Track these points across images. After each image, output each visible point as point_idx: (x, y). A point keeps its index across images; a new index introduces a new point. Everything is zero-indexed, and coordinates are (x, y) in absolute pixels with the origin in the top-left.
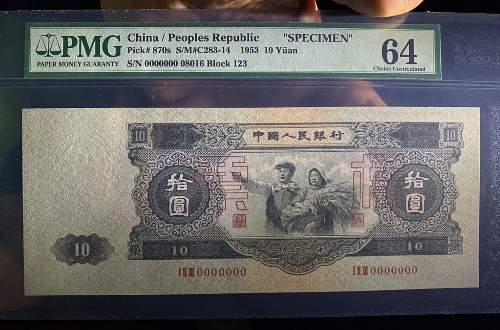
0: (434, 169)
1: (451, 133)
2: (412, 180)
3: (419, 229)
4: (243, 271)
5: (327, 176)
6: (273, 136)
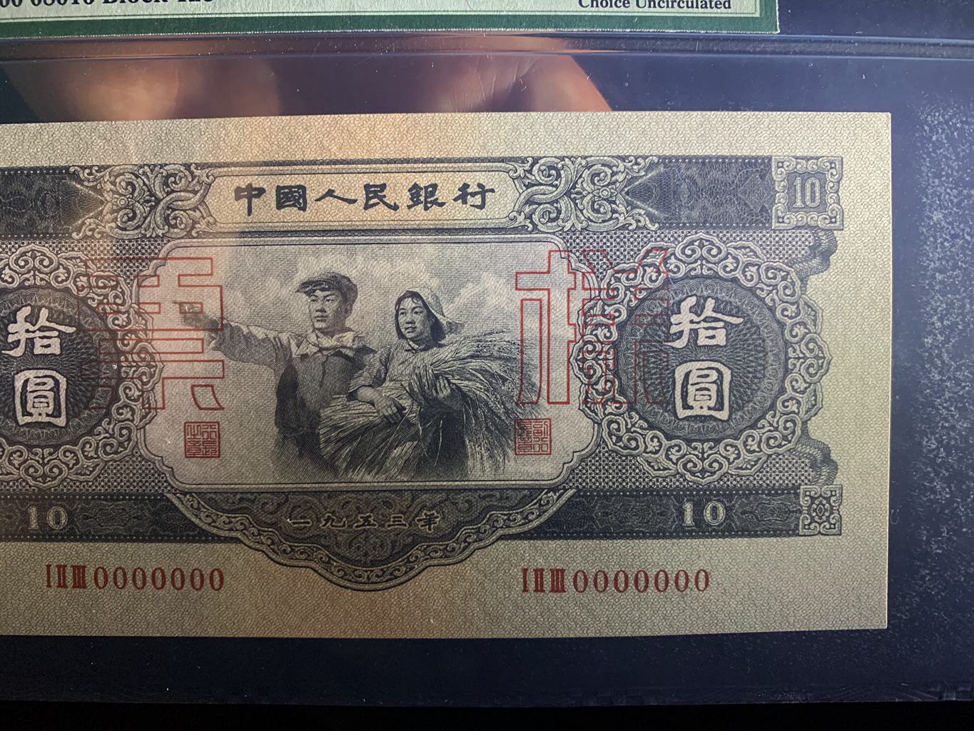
0: (758, 292)
1: (808, 185)
2: (692, 322)
3: (716, 465)
4: (217, 579)
5: (448, 313)
6: (291, 197)
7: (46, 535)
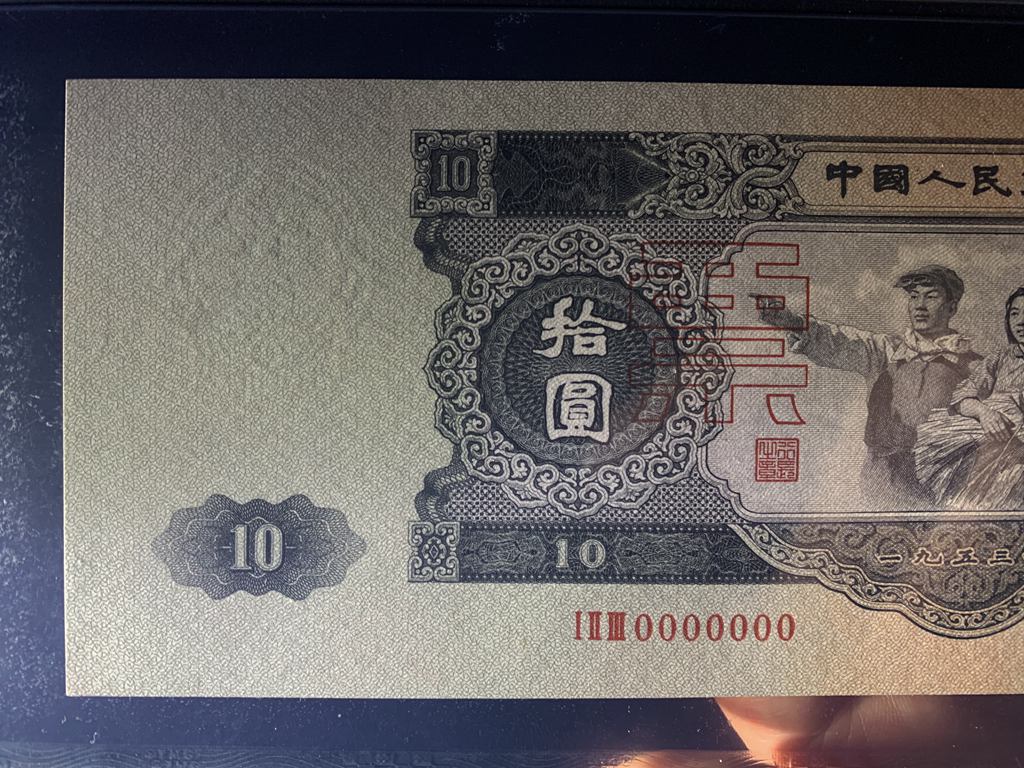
7: (577, 574)
